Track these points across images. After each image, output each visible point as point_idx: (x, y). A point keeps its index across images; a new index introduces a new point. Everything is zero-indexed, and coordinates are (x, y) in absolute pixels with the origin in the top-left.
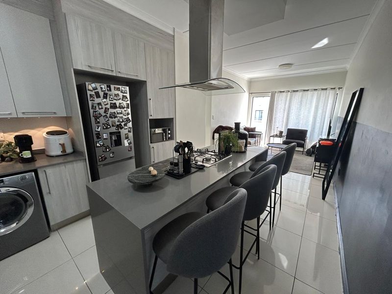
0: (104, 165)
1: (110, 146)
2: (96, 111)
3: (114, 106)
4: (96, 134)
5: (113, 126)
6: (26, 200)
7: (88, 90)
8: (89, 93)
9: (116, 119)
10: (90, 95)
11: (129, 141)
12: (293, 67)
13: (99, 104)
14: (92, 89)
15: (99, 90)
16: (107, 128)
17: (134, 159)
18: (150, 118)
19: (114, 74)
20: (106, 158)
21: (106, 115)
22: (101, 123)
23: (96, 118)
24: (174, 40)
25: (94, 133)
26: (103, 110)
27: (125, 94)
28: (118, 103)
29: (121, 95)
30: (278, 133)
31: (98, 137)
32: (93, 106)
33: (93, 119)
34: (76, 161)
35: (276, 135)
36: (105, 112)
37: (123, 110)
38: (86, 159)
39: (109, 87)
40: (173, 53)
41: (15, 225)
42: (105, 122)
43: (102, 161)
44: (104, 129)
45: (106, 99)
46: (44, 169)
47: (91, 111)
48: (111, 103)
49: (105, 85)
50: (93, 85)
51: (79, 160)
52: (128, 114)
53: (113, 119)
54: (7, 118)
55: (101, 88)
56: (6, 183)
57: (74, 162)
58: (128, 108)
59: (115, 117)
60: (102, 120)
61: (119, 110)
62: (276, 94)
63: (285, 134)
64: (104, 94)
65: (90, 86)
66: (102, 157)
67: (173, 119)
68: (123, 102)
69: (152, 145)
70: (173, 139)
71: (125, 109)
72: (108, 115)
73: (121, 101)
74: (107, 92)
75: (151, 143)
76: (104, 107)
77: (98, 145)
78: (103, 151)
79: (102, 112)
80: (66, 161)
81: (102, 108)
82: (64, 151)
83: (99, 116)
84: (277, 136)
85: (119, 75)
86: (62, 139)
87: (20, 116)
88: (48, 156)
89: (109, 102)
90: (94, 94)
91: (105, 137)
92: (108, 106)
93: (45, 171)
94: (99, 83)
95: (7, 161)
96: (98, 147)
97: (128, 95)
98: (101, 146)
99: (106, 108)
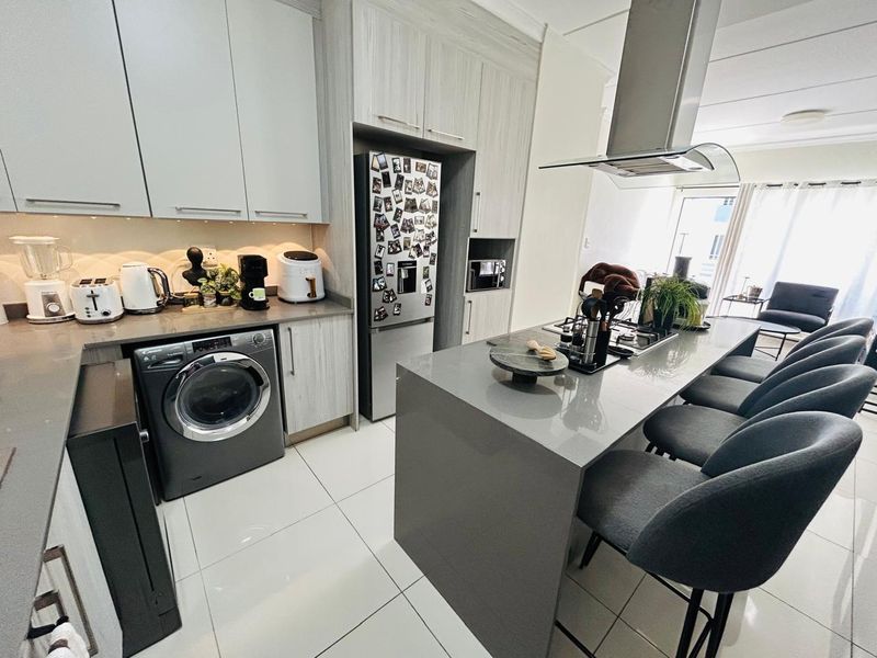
0: (382, 329)
1: (396, 291)
2: (380, 216)
3: (412, 206)
4: (376, 263)
5: (405, 248)
6: (259, 381)
7: (373, 168)
8: (373, 174)
9: (411, 235)
10: (375, 179)
11: (428, 284)
12: (827, 118)
13: (387, 200)
14: (378, 167)
15: (390, 169)
16: (395, 252)
17: (432, 324)
18: (473, 235)
19: (420, 136)
20: (386, 316)
21: (396, 226)
22: (386, 240)
23: (380, 229)
24: (540, 54)
25: (373, 260)
26: (392, 213)
27: (433, 181)
28: (419, 199)
29: (426, 180)
30: (747, 293)
31: (378, 271)
32: (375, 205)
33: (373, 231)
34: (337, 315)
35: (741, 296)
36: (396, 218)
37: (426, 216)
38: (353, 314)
39: (407, 162)
40: (534, 84)
41: (244, 421)
42: (394, 240)
43: (380, 320)
44: (389, 253)
45: (401, 189)
46: (289, 325)
47: (373, 214)
48: (408, 199)
49: (402, 158)
50: (382, 158)
51: (341, 314)
52: (435, 225)
53: (408, 235)
54: (228, 222)
55: (395, 165)
56: (234, 344)
57: (335, 318)
58: (434, 210)
59: (411, 230)
60: (388, 234)
61: (418, 214)
62: (756, 192)
63: (766, 295)
64: (399, 176)
65: (376, 159)
66: (380, 313)
67: (514, 240)
68: (428, 197)
69: (468, 296)
70: (508, 287)
71: (430, 214)
72: (400, 225)
73: (424, 195)
74: (402, 174)
75: (467, 291)
76: (395, 206)
77: (376, 286)
78: (384, 301)
79: (390, 216)
80: (314, 314)
81: (391, 209)
82: (312, 294)
83: (385, 225)
84: (741, 298)
85: (429, 137)
86: (310, 269)
87: (254, 218)
88: (282, 300)
89: (404, 197)
90: (381, 178)
91: (389, 272)
92: (402, 206)
93: (289, 329)
94: (392, 153)
95: (225, 305)
96: (377, 291)
97: (438, 183)
98: (381, 290)
99: (398, 210)
